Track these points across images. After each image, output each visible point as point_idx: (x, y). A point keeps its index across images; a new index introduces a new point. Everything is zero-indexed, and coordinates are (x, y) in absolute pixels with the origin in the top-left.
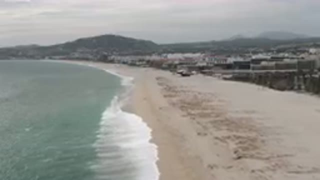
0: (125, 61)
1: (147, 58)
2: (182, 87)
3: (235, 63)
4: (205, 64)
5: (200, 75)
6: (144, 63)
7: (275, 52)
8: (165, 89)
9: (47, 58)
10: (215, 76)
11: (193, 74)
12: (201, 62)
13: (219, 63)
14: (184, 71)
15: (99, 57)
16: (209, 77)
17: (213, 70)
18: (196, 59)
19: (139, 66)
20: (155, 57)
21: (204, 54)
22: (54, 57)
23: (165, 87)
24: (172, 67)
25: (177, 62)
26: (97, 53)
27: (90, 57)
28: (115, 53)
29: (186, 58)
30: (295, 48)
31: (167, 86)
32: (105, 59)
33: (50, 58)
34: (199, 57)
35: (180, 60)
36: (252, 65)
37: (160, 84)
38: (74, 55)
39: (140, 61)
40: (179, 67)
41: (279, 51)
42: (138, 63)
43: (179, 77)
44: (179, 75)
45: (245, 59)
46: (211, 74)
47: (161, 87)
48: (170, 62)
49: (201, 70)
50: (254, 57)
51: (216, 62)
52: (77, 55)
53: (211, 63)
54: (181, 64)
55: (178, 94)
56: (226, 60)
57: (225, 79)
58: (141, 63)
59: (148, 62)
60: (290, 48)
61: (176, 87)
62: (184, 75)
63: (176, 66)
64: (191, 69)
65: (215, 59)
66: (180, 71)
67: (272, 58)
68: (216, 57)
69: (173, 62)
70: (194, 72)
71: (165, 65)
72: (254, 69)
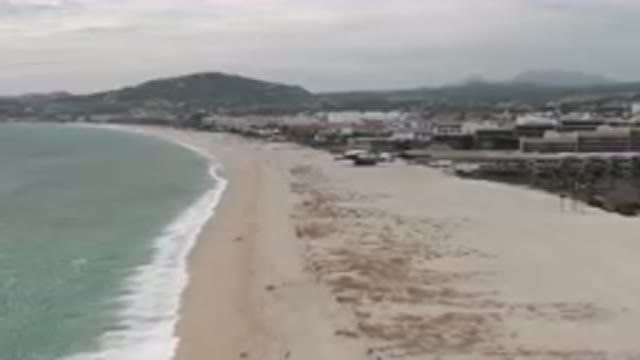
0: (237, 127)
1: (288, 120)
2: (352, 197)
3: (480, 133)
4: (410, 136)
5: (400, 162)
6: (276, 131)
7: (558, 111)
8: (307, 204)
9: (81, 118)
10: (436, 166)
11: (383, 160)
12: (401, 131)
13: (442, 134)
14: (363, 154)
15: (187, 117)
16: (420, 168)
17: (428, 151)
18: (391, 124)
19: (265, 138)
20: (302, 120)
21: (406, 115)
22: (94, 117)
23: (308, 197)
24: (333, 142)
25: (348, 131)
26: (187, 109)
27: (171, 117)
28: (221, 110)
29: (369, 123)
30: (599, 103)
31: (313, 192)
32: (196, 124)
33: (88, 120)
34: (397, 120)
35: (353, 125)
37: (295, 188)
38: (138, 113)
39: (272, 126)
40: (351, 141)
41: (566, 109)
42: (262, 132)
43: (348, 166)
44: (350, 162)
45: (500, 125)
46: (424, 160)
47: (297, 199)
48: (333, 131)
49: (402, 149)
50: (521, 121)
51: (435, 131)
52: (143, 114)
53: (424, 134)
54: (356, 135)
55: (341, 222)
56: (458, 127)
57: (461, 174)
58: (268, 131)
59: (285, 129)
60: (588, 103)
61: (334, 198)
62: (359, 162)
63: (345, 139)
64: (377, 146)
65: (434, 125)
66: (353, 152)
67: (565, 123)
68: (435, 120)
69: (339, 131)
70: (385, 155)
71: (321, 136)
72: (528, 148)
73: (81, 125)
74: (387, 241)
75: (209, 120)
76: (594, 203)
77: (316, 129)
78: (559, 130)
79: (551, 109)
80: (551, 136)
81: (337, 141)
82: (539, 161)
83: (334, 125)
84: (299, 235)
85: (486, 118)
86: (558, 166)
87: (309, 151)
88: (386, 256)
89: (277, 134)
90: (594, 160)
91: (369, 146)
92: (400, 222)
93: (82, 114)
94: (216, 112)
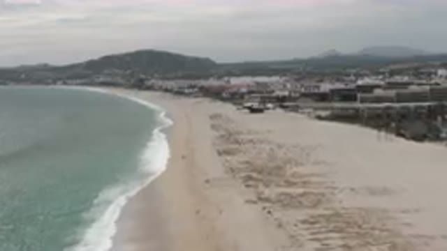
0: (169, 88)
1: (203, 83)
2: (249, 133)
3: (332, 91)
4: (286, 93)
5: (279, 111)
6: (196, 90)
7: (387, 75)
8: (222, 136)
9: (59, 83)
10: (303, 113)
11: (268, 109)
12: (281, 90)
13: (307, 91)
14: (256, 105)
15: (133, 81)
16: (292, 114)
17: (299, 103)
18: (272, 84)
19: (188, 95)
20: (213, 82)
21: (284, 78)
22: (69, 81)
23: (223, 133)
24: (235, 98)
25: (244, 90)
26: (132, 75)
27: (120, 80)
28: (156, 75)
29: (258, 84)
30: (416, 69)
31: (226, 130)
32: (140, 85)
33: (65, 83)
34: (278, 82)
35: (248, 86)
36: (359, 95)
37: (213, 127)
38: (98, 78)
39: (192, 87)
40: (246, 97)
41: (392, 73)
42: (186, 91)
43: (245, 113)
44: (247, 111)
45: (346, 85)
46: (295, 109)
47: (217, 134)
48: (235, 90)
49: (281, 102)
50: (360, 82)
51: (303, 90)
52: (102, 79)
53: (295, 92)
54: (250, 92)
55: (243, 147)
56: (318, 87)
57: (320, 118)
58: (191, 90)
59: (202, 88)
60: (407, 69)
61: (239, 133)
62: (253, 110)
63: (242, 96)
64: (264, 100)
65: (302, 86)
66: (249, 104)
67: (389, 83)
68: (302, 82)
69: (238, 90)
70: (270, 105)
71: (226, 93)
72: (363, 101)
73: (60, 87)
74: (272, 157)
75: (149, 83)
76: (399, 135)
77: (223, 89)
78: (385, 88)
79: (383, 73)
80: (378, 92)
81: (237, 97)
82: (369, 108)
83: (234, 86)
84: (220, 154)
85: (338, 80)
86: (380, 112)
87: (219, 103)
88: (271, 165)
89: (196, 92)
90: (403, 108)
91: (259, 100)
92: (280, 147)
93: (60, 79)
94: (152, 77)
